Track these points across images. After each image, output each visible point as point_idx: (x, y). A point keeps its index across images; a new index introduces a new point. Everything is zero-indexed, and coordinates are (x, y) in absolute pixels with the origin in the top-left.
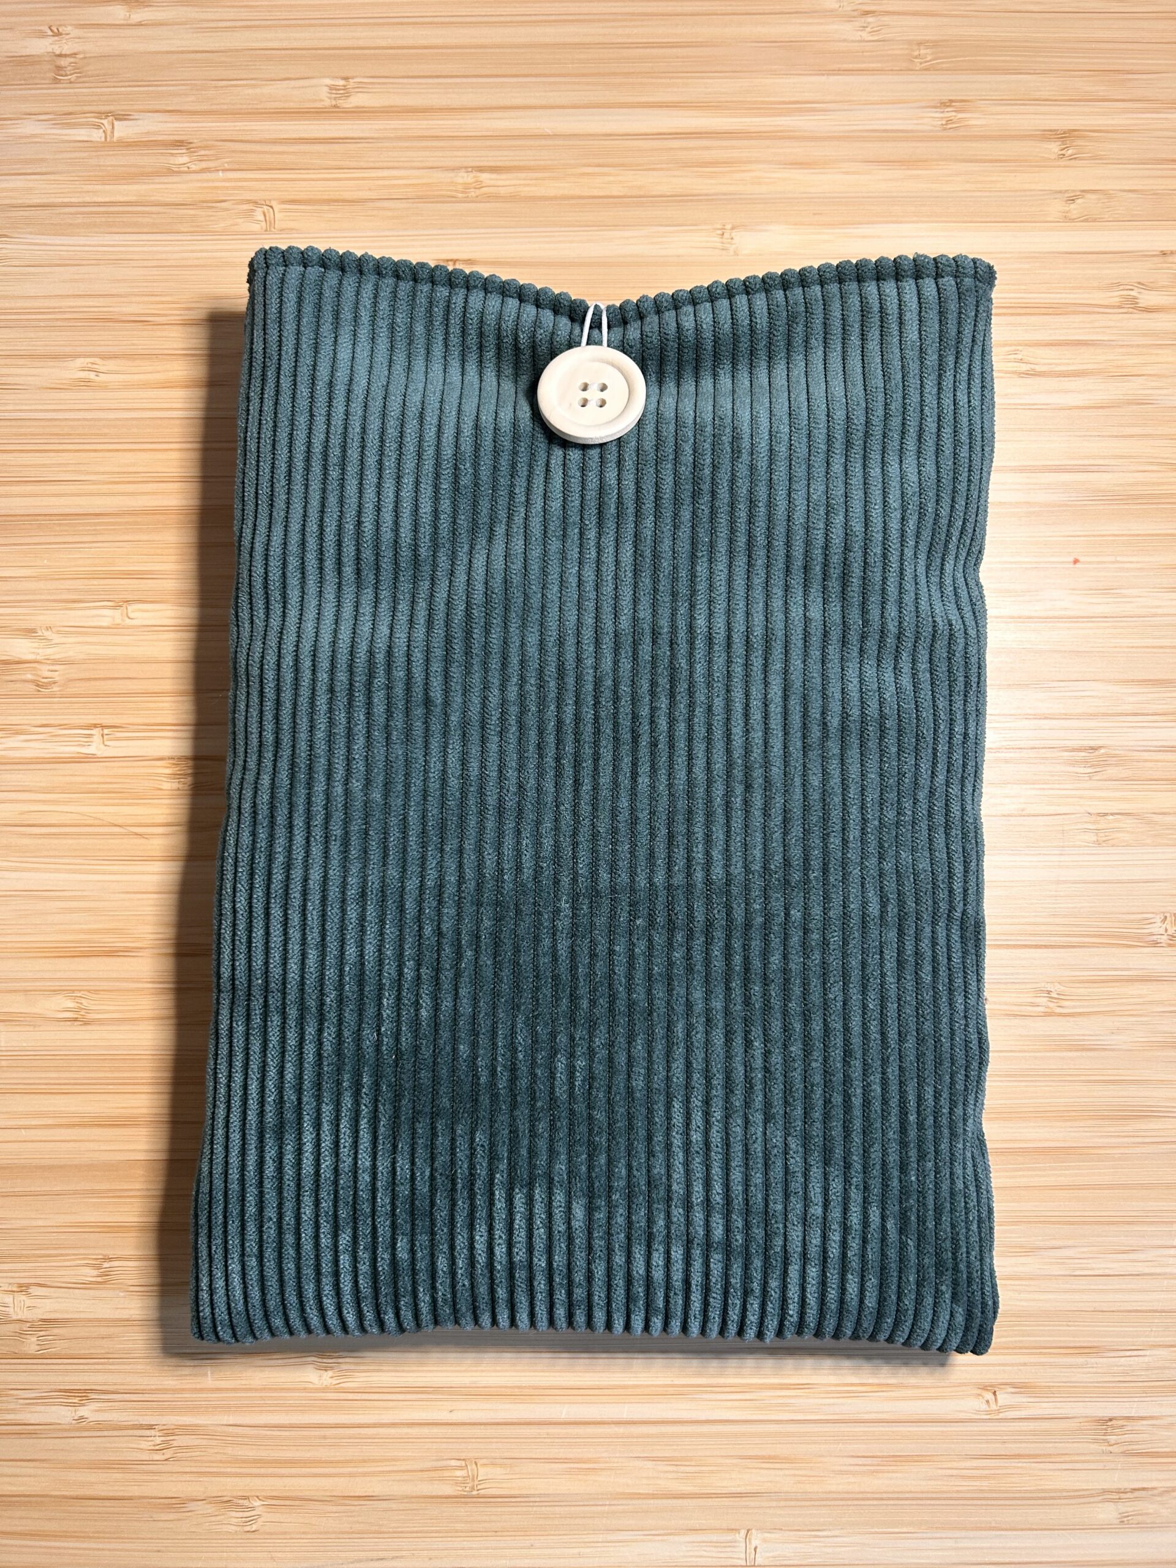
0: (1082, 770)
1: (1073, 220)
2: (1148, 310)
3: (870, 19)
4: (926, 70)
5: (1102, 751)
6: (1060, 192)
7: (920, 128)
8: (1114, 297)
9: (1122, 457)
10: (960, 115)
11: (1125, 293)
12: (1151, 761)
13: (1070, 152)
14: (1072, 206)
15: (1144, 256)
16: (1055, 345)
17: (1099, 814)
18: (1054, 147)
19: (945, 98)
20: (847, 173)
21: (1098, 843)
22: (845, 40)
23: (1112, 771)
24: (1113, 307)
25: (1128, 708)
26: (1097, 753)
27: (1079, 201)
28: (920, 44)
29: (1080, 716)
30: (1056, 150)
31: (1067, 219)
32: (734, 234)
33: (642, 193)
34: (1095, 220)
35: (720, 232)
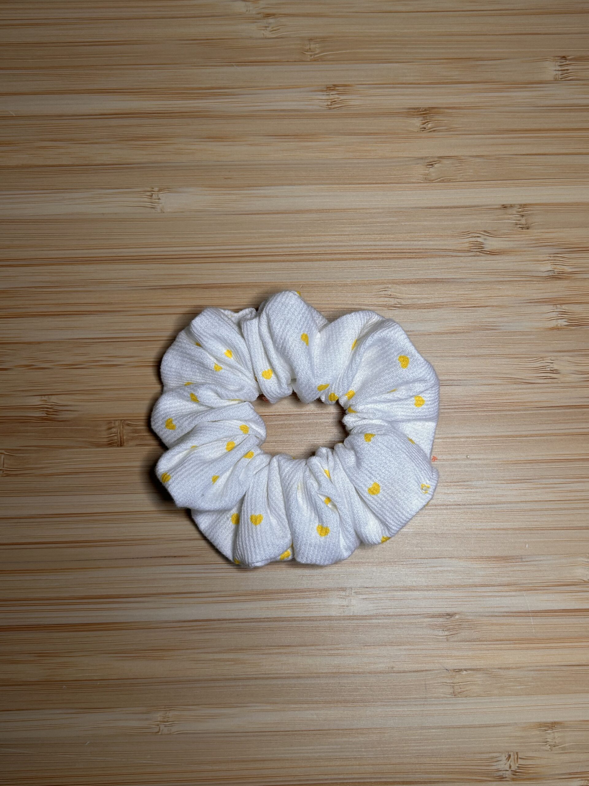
0: (441, 633)
1: (431, 181)
2: (492, 253)
3: (271, 20)
4: (315, 61)
5: (457, 617)
6: (422, 158)
7: (310, 107)
8: (465, 243)
9: (471, 373)
10: (342, 97)
11: (474, 239)
12: (497, 624)
13: (429, 126)
14: (431, 170)
15: (489, 209)
16: (418, 283)
17: (454, 670)
18: (417, 122)
19: (330, 83)
20: (251, 145)
21: (454, 694)
22: (251, 38)
23: (464, 634)
24: (464, 251)
25: (477, 580)
26: (453, 619)
27: (436, 166)
28: (310, 40)
29: (439, 588)
30: (418, 124)
31: (428, 180)
32: (160, 195)
33: (86, 163)
34: (449, 181)
35: (149, 194)
